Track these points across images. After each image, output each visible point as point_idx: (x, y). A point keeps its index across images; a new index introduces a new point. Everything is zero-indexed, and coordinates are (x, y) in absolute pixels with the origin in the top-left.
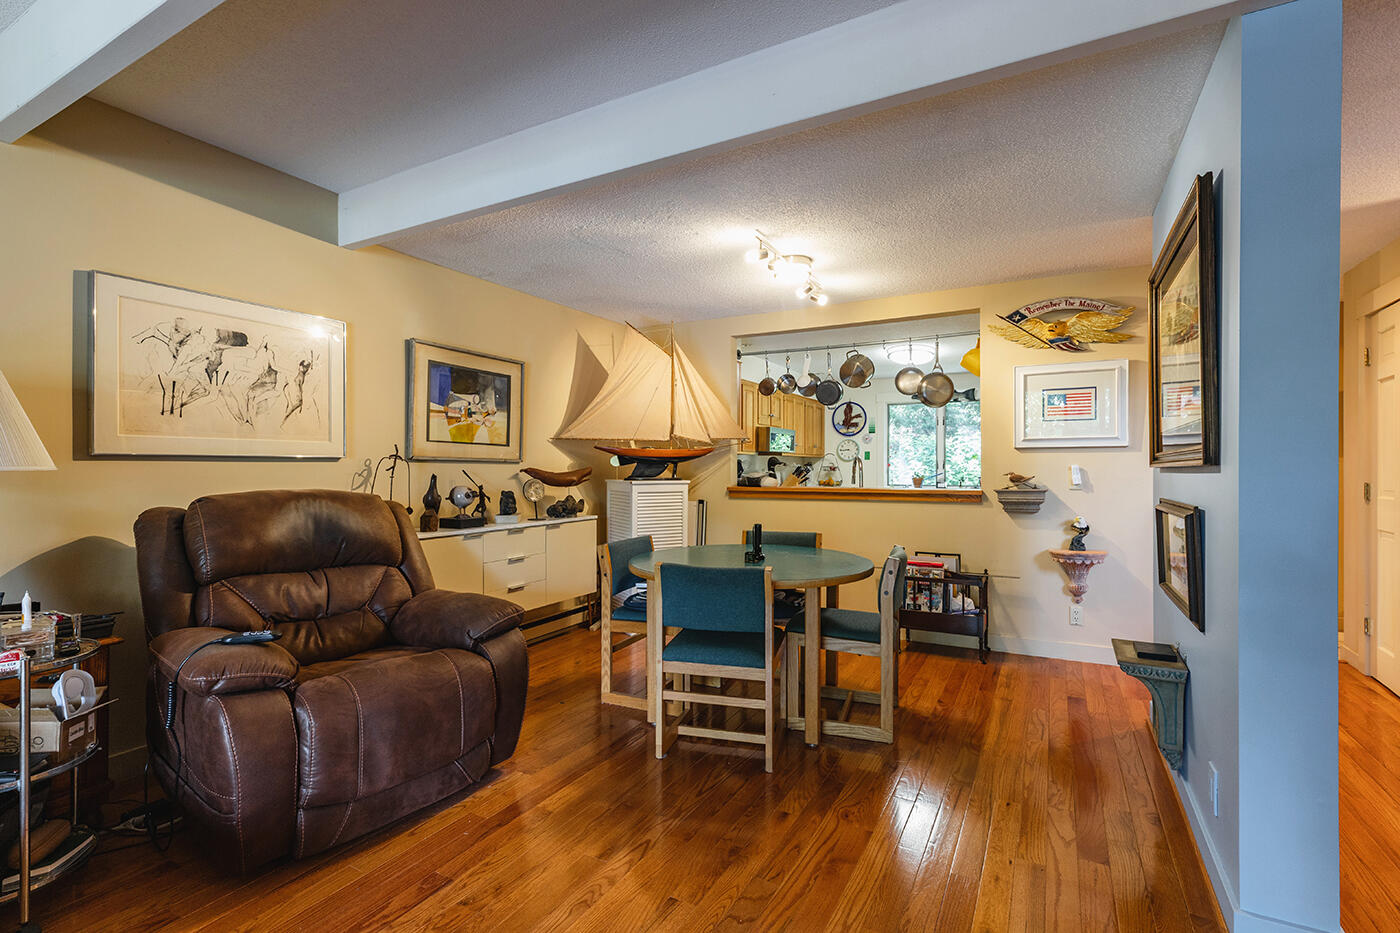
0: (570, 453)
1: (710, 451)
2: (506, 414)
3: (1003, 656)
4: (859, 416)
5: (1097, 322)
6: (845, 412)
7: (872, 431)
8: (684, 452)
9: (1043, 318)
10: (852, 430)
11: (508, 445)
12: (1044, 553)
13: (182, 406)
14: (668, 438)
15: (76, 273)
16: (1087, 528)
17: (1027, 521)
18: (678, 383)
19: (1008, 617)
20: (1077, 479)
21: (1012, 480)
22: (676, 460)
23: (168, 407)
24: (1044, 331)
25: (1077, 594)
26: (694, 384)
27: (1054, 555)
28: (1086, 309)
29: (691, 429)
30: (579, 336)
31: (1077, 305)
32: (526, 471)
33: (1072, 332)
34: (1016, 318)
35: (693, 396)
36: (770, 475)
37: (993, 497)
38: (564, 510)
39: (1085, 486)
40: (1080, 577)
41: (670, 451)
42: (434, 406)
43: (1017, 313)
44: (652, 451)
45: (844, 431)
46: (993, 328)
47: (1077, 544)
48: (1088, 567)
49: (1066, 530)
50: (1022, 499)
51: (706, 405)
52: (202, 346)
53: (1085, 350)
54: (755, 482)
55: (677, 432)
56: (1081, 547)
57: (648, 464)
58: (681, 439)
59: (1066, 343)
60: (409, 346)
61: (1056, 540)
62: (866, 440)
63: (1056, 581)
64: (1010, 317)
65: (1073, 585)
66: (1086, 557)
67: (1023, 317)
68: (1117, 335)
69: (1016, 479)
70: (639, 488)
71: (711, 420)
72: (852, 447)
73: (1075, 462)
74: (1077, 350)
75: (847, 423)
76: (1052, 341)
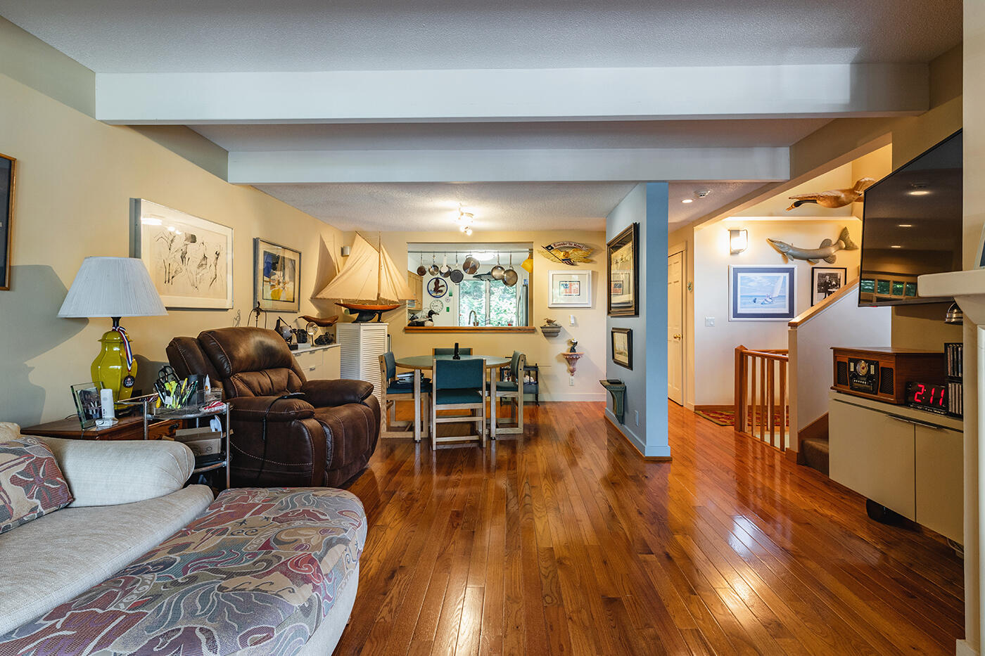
0: (318, 307)
1: (398, 306)
2: (293, 283)
3: (544, 402)
4: (443, 286)
5: (580, 253)
6: (435, 283)
7: (451, 295)
8: (386, 307)
9: (560, 249)
10: (439, 294)
11: (294, 302)
12: (559, 355)
13: (173, 277)
14: (376, 299)
15: (131, 199)
16: (577, 343)
17: (554, 340)
18: (383, 268)
19: (545, 385)
20: (573, 322)
21: (547, 322)
22: (380, 312)
23: (167, 280)
24: (561, 255)
25: (572, 372)
26: (391, 268)
27: (564, 355)
28: (576, 247)
29: (389, 295)
30: (321, 237)
31: (573, 245)
32: (304, 317)
33: (571, 257)
34: (549, 248)
35: (391, 278)
36: (430, 320)
37: (539, 330)
38: (326, 340)
39: (575, 325)
40: (574, 364)
41: (378, 307)
42: (266, 279)
43: (550, 246)
44: (368, 306)
45: (434, 294)
46: (539, 252)
47: (573, 350)
48: (577, 359)
49: (568, 344)
50: (551, 331)
51: (397, 281)
52: (179, 243)
53: (576, 265)
54: (422, 324)
55: (382, 296)
56: (574, 351)
57: (366, 313)
58: (384, 299)
59: (568, 261)
60: (256, 242)
61: (565, 348)
62: (447, 300)
63: (564, 367)
64: (547, 248)
65: (571, 368)
66: (577, 355)
67: (552, 248)
68: (587, 260)
69: (549, 322)
70: (364, 327)
71: (399, 290)
72: (439, 304)
73: (572, 313)
74: (572, 265)
75: (437, 290)
76: (563, 260)
